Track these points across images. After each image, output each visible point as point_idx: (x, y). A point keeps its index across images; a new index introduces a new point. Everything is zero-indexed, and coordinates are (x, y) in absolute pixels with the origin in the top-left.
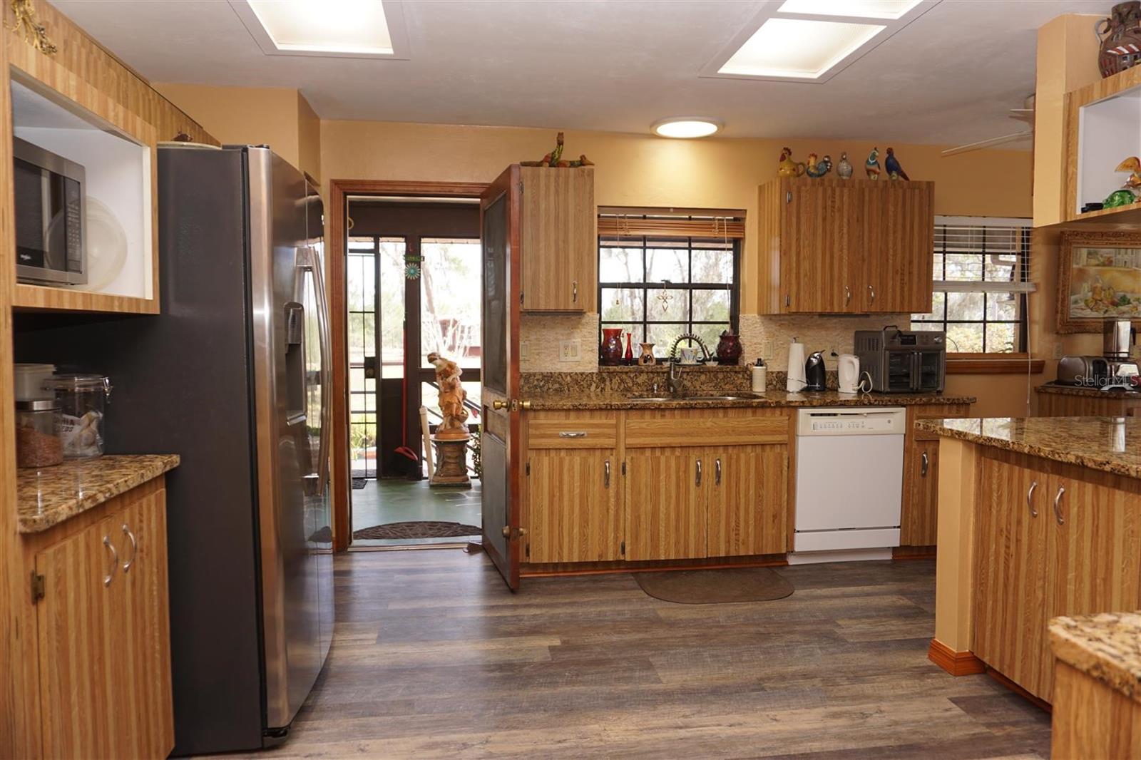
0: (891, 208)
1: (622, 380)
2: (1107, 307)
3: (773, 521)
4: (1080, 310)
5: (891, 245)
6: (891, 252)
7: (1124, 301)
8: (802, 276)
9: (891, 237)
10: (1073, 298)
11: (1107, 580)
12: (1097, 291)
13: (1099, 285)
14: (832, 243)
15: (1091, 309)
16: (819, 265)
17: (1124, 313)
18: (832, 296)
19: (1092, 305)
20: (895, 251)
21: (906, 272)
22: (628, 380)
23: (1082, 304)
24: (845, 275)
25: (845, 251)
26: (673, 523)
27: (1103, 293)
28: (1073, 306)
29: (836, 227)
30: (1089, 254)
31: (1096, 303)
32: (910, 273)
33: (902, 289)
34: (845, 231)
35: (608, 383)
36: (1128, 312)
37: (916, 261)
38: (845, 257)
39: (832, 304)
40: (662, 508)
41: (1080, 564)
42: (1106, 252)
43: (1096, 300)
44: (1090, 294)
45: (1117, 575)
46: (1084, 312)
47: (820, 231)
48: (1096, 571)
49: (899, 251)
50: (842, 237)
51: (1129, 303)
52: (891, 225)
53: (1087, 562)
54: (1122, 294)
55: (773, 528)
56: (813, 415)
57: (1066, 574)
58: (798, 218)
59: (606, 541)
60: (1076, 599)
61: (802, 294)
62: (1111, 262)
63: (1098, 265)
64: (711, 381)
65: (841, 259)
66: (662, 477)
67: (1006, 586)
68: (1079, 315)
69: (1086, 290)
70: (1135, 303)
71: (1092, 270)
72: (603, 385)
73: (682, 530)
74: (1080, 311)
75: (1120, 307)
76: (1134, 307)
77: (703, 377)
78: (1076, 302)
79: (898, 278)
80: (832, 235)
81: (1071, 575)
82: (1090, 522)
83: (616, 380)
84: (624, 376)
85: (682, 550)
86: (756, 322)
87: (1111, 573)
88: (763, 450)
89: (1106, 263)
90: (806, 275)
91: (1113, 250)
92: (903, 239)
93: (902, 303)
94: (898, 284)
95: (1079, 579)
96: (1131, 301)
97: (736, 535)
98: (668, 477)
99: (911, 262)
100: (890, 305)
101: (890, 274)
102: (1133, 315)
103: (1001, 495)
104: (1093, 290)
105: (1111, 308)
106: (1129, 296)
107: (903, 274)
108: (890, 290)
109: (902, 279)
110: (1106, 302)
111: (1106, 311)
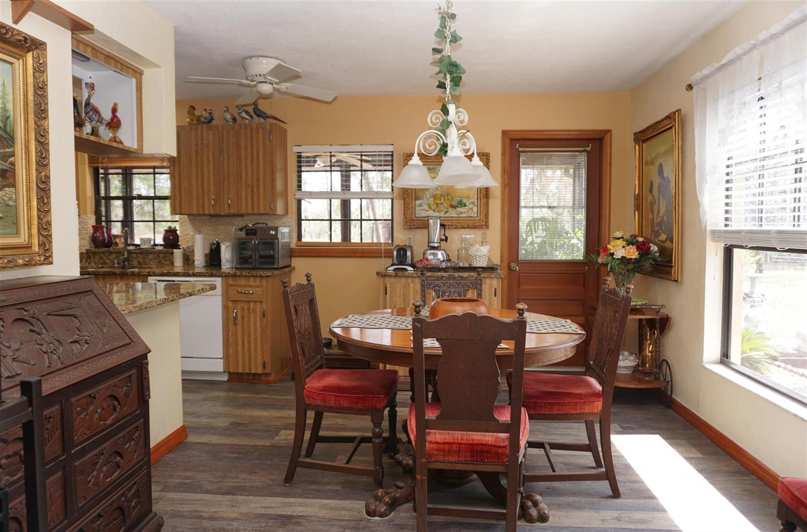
0: (243, 142)
2: (447, 208)
5: (243, 168)
6: (244, 172)
7: (461, 204)
8: (183, 190)
9: (243, 162)
10: (418, 202)
12: (438, 197)
13: (439, 193)
14: (202, 168)
15: (434, 210)
16: (194, 182)
17: (461, 213)
18: (203, 203)
19: (434, 207)
20: (246, 172)
21: (255, 186)
23: (426, 207)
24: (212, 189)
25: (212, 173)
27: (443, 198)
28: (417, 208)
29: (205, 157)
30: (430, 169)
31: (437, 206)
32: (258, 187)
33: (252, 197)
34: (211, 160)
35: (92, 259)
36: (465, 213)
37: (261, 179)
38: (212, 177)
39: (203, 208)
43: (437, 204)
44: (432, 199)
46: (427, 213)
47: (194, 160)
49: (249, 172)
50: (209, 163)
51: (465, 205)
52: (243, 155)
54: (459, 199)
56: (159, 281)
61: (183, 202)
64: (156, 259)
65: (209, 178)
68: (422, 215)
69: (429, 197)
70: (471, 206)
72: (89, 260)
74: (424, 212)
75: (458, 209)
76: (470, 209)
77: (150, 256)
78: (420, 205)
79: (249, 190)
80: (202, 162)
83: (97, 257)
84: (102, 255)
90: (185, 189)
93: (252, 207)
94: (250, 194)
96: (467, 204)
99: (258, 179)
100: (244, 208)
101: (244, 187)
102: (469, 215)
104: (435, 196)
105: (450, 209)
106: (465, 201)
107: (252, 187)
108: (244, 198)
109: (252, 191)
110: (446, 205)
111: (446, 212)
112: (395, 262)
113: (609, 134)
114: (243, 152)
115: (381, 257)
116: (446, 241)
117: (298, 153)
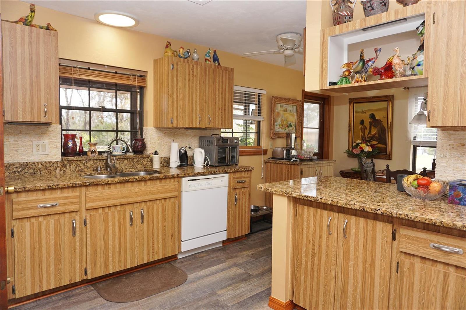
0: (217, 78)
1: (77, 165)
3: (171, 238)
4: (278, 130)
5: (217, 96)
6: (217, 99)
7: (291, 126)
9: (217, 92)
11: (372, 265)
12: (283, 121)
13: (283, 119)
14: (192, 93)
15: (281, 128)
16: (187, 103)
17: (290, 130)
18: (192, 120)
19: (281, 126)
20: (219, 99)
21: (223, 109)
22: (82, 165)
23: (278, 126)
24: (198, 109)
25: (198, 97)
26: (117, 250)
27: (285, 122)
28: (275, 127)
29: (194, 84)
30: (281, 106)
31: (283, 126)
32: (225, 110)
33: (222, 117)
34: (198, 87)
35: (68, 167)
37: (227, 105)
38: (198, 100)
39: (192, 123)
40: (110, 243)
41: (356, 258)
42: (285, 106)
45: (378, 263)
46: (279, 129)
47: (187, 86)
48: (366, 261)
50: (196, 90)
52: (217, 87)
53: (361, 256)
54: (289, 123)
55: (171, 242)
56: (189, 180)
57: (348, 263)
58: (177, 78)
59: (75, 270)
60: (354, 275)
61: (179, 118)
62: (287, 110)
63: (283, 111)
64: (130, 163)
65: (196, 101)
66: (110, 224)
67: (312, 269)
68: (278, 131)
69: (280, 121)
70: (293, 126)
71: (281, 113)
72: (64, 169)
73: (122, 254)
75: (290, 128)
76: (293, 128)
77: (126, 161)
78: (277, 125)
79: (220, 112)
80: (192, 89)
81: (351, 263)
82: (363, 237)
83: (73, 166)
84: (79, 163)
85: (123, 265)
86: (153, 132)
87: (375, 263)
88: (165, 201)
89: (285, 110)
90: (180, 108)
91: (287, 105)
92: (222, 93)
93: (222, 124)
94: (220, 115)
95: (356, 265)
97: (153, 249)
98: (113, 223)
99: (225, 105)
100: (217, 124)
101: (217, 110)
102: (293, 131)
103: (309, 223)
104: (282, 120)
105: (287, 128)
106: (291, 124)
107: (222, 110)
108: (217, 117)
109: (222, 113)
111: (285, 129)
114: (217, 85)
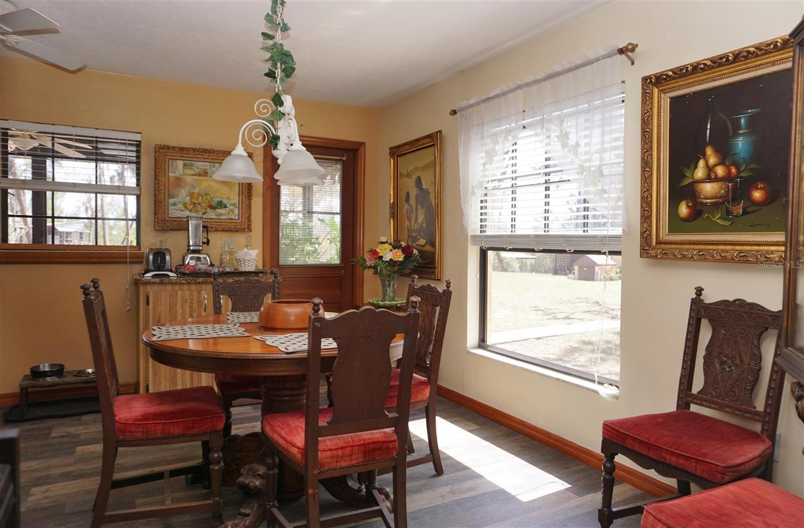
2: (206, 209)
4: (175, 211)
7: (221, 205)
10: (171, 201)
12: (195, 196)
13: (196, 191)
15: (190, 211)
17: (221, 215)
19: (190, 207)
23: (181, 206)
27: (200, 197)
28: (170, 207)
30: (185, 165)
31: (195, 206)
36: (225, 214)
42: (200, 165)
43: (194, 204)
44: (188, 198)
46: (182, 213)
51: (225, 207)
54: (219, 199)
62: (207, 173)
63: (194, 175)
68: (178, 215)
69: (184, 194)
70: (232, 207)
71: (189, 179)
74: (179, 212)
75: (217, 210)
76: (231, 210)
78: (175, 204)
89: (202, 173)
91: (208, 164)
96: (227, 205)
102: (230, 216)
104: (191, 195)
105: (209, 210)
106: (225, 201)
110: (204, 205)
111: (205, 213)
112: (151, 267)
113: (363, 146)
115: (126, 263)
116: (208, 245)
117: (3, 129)
